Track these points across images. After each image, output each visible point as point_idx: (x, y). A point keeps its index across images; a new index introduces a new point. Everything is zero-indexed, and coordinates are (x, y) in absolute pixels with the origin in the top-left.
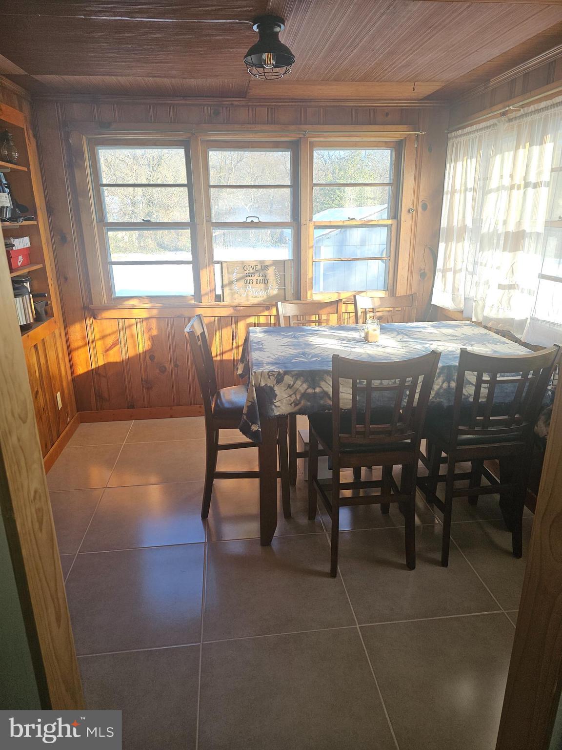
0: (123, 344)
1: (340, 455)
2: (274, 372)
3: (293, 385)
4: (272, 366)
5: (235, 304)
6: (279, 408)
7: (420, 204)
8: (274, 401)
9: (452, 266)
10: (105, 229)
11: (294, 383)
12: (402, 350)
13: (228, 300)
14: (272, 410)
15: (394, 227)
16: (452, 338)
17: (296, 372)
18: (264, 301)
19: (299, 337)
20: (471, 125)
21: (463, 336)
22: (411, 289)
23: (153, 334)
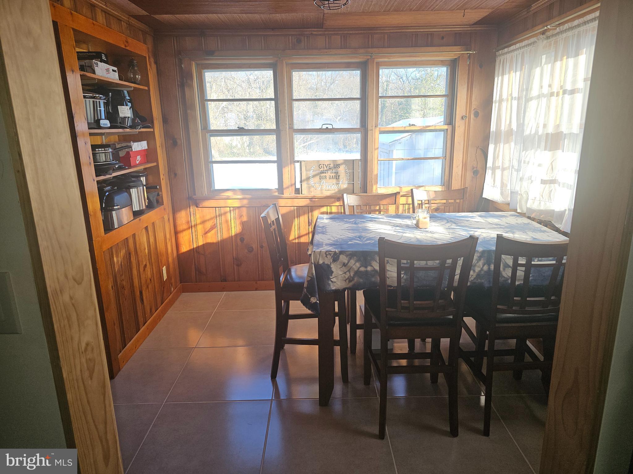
0: (219, 228)
1: (387, 327)
2: (331, 251)
3: (347, 264)
4: (330, 247)
5: (311, 196)
6: (335, 283)
7: (473, 112)
8: (331, 277)
9: (500, 164)
10: (208, 135)
11: (349, 262)
12: (448, 236)
13: (305, 192)
14: (329, 285)
15: (449, 132)
16: (496, 227)
17: (349, 252)
18: (335, 193)
19: (359, 223)
20: (515, 44)
21: (507, 225)
22: (465, 184)
23: (243, 220)
